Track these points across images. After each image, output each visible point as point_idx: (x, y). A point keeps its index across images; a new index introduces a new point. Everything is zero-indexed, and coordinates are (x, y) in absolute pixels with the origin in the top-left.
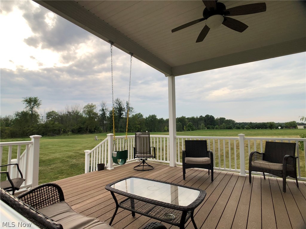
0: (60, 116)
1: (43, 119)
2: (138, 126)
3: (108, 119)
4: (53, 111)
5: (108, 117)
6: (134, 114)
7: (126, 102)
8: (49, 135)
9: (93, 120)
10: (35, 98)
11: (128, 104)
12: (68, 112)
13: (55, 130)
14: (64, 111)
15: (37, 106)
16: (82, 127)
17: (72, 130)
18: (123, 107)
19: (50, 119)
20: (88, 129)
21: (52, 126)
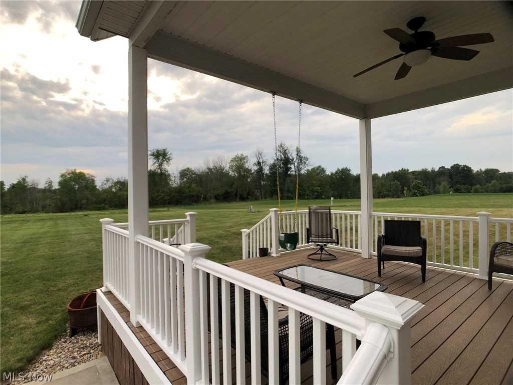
0: (197, 175)
1: (175, 181)
2: (317, 188)
3: (268, 178)
4: (188, 169)
5: (266, 175)
6: (310, 168)
7: (295, 148)
8: (184, 204)
9: (245, 180)
10: (164, 150)
11: (298, 151)
12: (209, 169)
13: (193, 196)
14: (204, 167)
15: (167, 162)
16: (229, 190)
17: (215, 196)
18: (291, 158)
19: (185, 179)
20: (238, 194)
21: (188, 190)
